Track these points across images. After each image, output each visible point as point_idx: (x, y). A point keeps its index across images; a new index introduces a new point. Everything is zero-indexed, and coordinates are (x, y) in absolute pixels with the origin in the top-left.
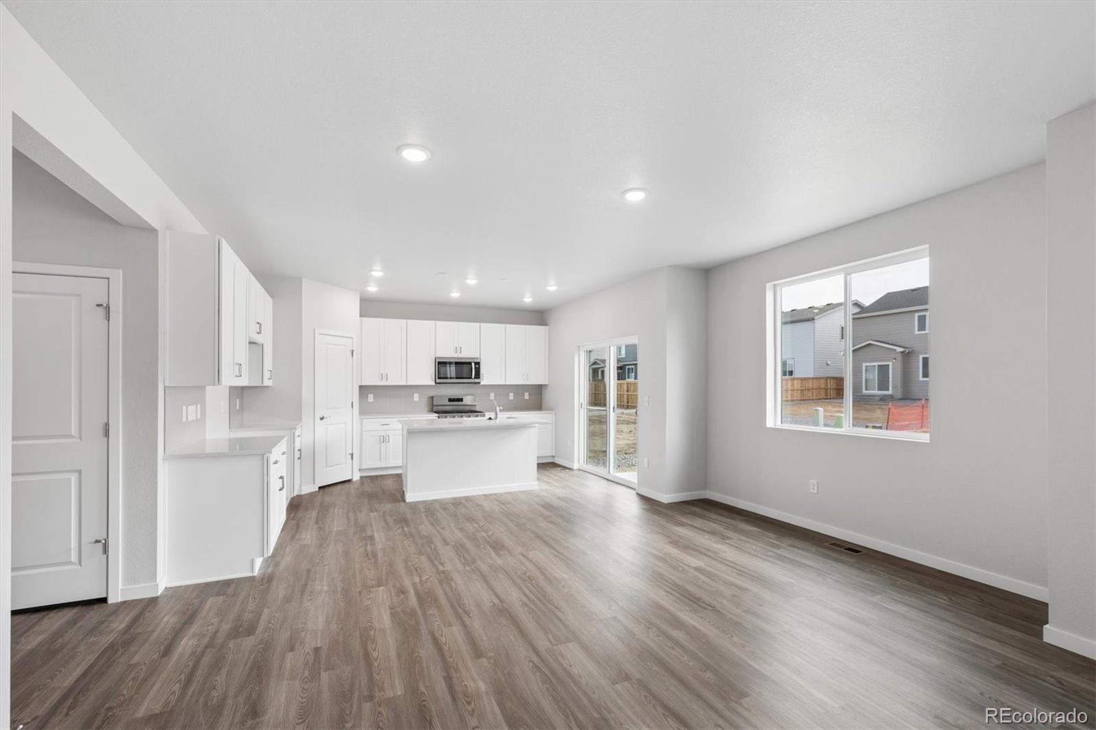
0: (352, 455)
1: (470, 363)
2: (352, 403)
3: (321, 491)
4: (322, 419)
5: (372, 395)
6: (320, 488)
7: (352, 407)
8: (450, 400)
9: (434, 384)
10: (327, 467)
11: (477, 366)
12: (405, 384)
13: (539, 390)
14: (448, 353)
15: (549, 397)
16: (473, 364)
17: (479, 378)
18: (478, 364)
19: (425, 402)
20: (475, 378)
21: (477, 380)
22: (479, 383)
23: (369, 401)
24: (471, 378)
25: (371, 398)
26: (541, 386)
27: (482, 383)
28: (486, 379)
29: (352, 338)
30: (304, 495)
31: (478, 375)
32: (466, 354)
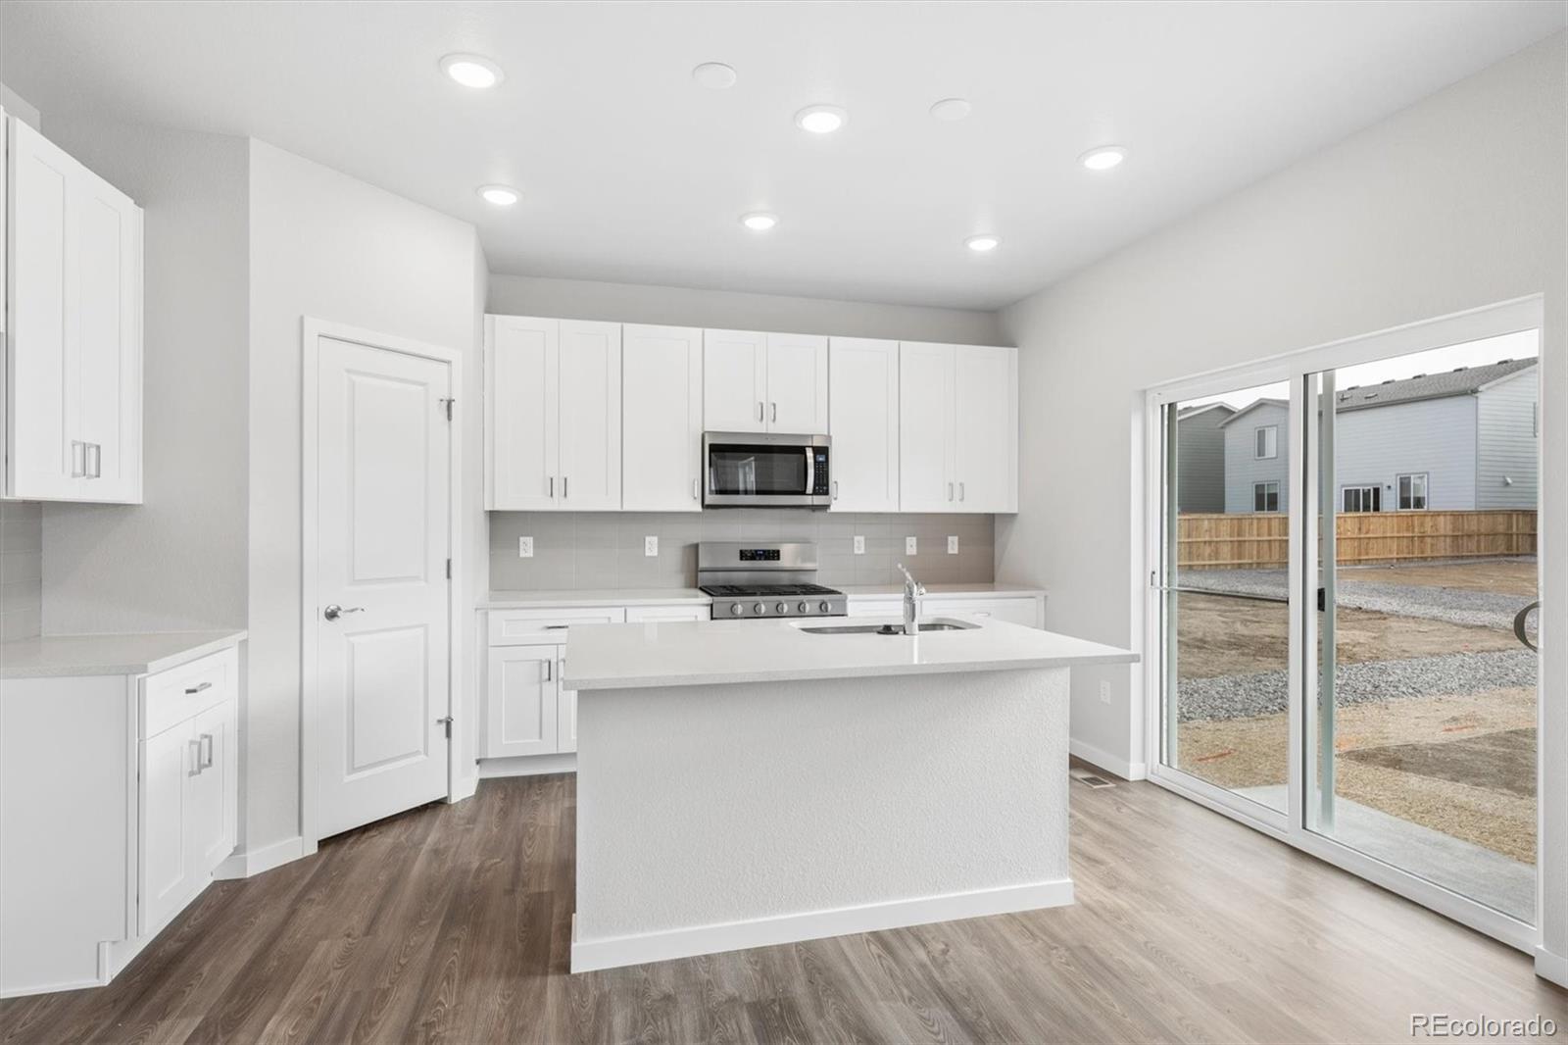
0: (448, 724)
1: (801, 450)
2: (449, 562)
3: (328, 850)
4: (332, 615)
5: (530, 540)
6: (323, 844)
7: (449, 576)
8: (744, 555)
9: (699, 508)
10: (353, 770)
11: (821, 459)
12: (618, 509)
13: (985, 529)
14: (741, 422)
15: (1014, 549)
16: (810, 454)
17: (826, 493)
18: (822, 451)
19: (674, 559)
20: (815, 493)
21: (818, 500)
22: (826, 507)
23: (522, 554)
24: (803, 493)
25: (527, 547)
26: (990, 519)
27: (833, 509)
28: (845, 497)
29: (449, 362)
30: (254, 878)
31: (822, 486)
32: (788, 424)
